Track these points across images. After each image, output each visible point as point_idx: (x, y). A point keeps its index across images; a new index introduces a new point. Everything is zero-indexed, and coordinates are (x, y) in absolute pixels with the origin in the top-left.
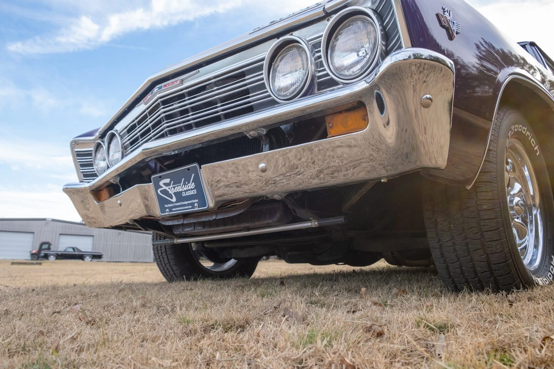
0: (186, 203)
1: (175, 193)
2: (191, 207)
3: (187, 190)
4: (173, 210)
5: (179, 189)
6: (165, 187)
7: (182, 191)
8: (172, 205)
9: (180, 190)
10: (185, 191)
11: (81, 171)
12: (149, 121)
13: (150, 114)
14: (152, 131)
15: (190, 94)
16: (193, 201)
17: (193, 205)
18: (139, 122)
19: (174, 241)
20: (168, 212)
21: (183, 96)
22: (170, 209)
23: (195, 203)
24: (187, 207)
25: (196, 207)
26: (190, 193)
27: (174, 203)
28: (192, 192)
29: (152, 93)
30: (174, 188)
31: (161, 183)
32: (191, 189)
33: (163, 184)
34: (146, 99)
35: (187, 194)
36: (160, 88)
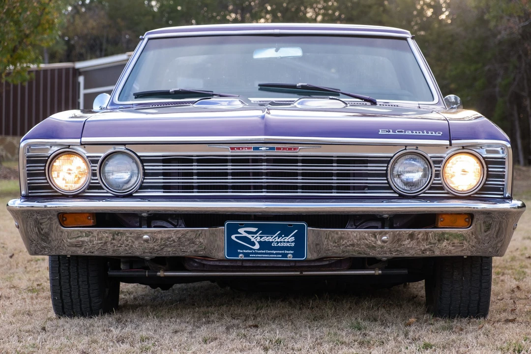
0: (275, 252)
1: (260, 242)
2: (281, 256)
3: (281, 242)
4: (251, 255)
5: (266, 239)
6: (245, 234)
7: (273, 242)
8: (250, 251)
9: (271, 240)
10: (278, 242)
11: (28, 182)
12: (230, 167)
13: (233, 161)
14: (231, 177)
15: (303, 161)
16: (286, 252)
17: (285, 255)
18: (202, 161)
19: (158, 274)
20: (241, 257)
21: (296, 161)
22: (246, 255)
23: (289, 253)
24: (274, 255)
25: (290, 257)
26: (285, 245)
27: (254, 250)
28: (288, 245)
29: (256, 149)
30: (261, 237)
31: (241, 230)
32: (288, 242)
33: (245, 231)
34: (239, 148)
35: (279, 245)
36: (271, 149)
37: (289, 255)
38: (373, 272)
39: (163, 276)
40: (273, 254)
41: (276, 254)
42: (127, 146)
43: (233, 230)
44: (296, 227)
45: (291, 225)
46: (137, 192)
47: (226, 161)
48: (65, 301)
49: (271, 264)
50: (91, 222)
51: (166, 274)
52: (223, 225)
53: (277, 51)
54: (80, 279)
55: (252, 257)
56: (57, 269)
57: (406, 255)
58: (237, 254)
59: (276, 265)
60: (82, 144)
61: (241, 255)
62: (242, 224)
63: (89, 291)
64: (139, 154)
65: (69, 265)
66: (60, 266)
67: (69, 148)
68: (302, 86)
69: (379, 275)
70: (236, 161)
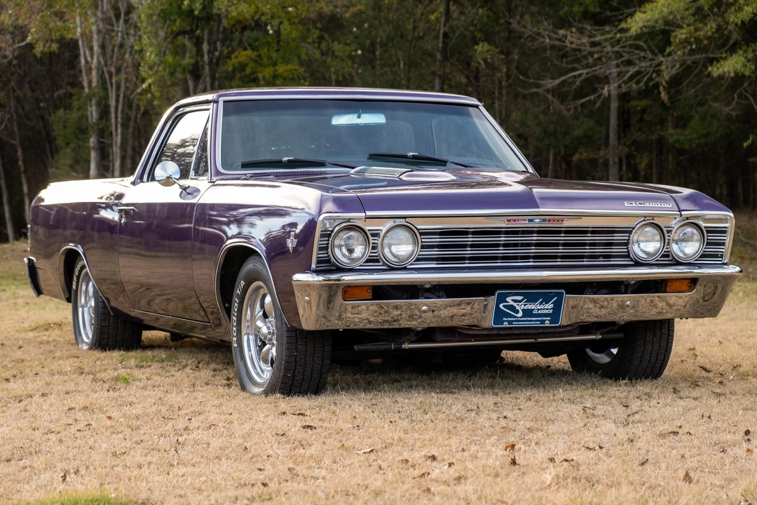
0: (534, 319)
1: (523, 310)
2: (539, 323)
3: (541, 309)
4: (514, 323)
5: (529, 307)
6: (512, 303)
8: (514, 319)
9: (533, 308)
10: (538, 310)
11: (318, 255)
12: (503, 239)
13: (507, 233)
14: (502, 248)
15: (566, 232)
16: (544, 318)
17: (543, 322)
18: (477, 233)
19: (403, 346)
20: (506, 325)
21: (559, 232)
22: (510, 323)
23: (546, 320)
24: (534, 323)
25: (547, 324)
26: (545, 312)
27: (517, 317)
28: (547, 312)
29: (531, 221)
30: (525, 305)
31: (509, 299)
32: (547, 309)
33: (512, 300)
34: (515, 221)
35: (539, 312)
36: (544, 220)
37: (547, 322)
38: (595, 337)
39: (407, 348)
40: (533, 321)
41: (536, 321)
42: (407, 220)
43: (502, 299)
44: (556, 294)
45: (552, 293)
46: (411, 264)
47: (499, 233)
48: (296, 378)
49: (523, 331)
50: (370, 295)
51: (410, 346)
52: (494, 295)
53: (359, 117)
54: (316, 355)
55: (515, 325)
56: (294, 345)
57: (642, 319)
58: (502, 323)
59: (527, 332)
60: (367, 218)
61: (505, 323)
62: (510, 293)
63: (321, 367)
64: (419, 227)
65: (307, 340)
66: (297, 342)
67: (349, 222)
68: (413, 156)
69: (600, 340)
70: (508, 232)
